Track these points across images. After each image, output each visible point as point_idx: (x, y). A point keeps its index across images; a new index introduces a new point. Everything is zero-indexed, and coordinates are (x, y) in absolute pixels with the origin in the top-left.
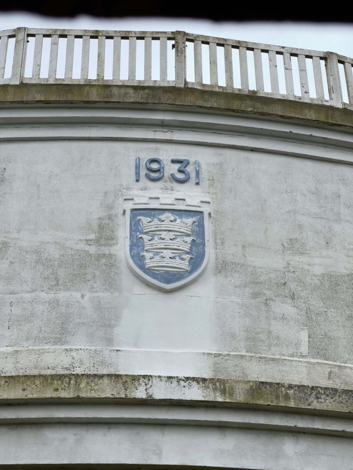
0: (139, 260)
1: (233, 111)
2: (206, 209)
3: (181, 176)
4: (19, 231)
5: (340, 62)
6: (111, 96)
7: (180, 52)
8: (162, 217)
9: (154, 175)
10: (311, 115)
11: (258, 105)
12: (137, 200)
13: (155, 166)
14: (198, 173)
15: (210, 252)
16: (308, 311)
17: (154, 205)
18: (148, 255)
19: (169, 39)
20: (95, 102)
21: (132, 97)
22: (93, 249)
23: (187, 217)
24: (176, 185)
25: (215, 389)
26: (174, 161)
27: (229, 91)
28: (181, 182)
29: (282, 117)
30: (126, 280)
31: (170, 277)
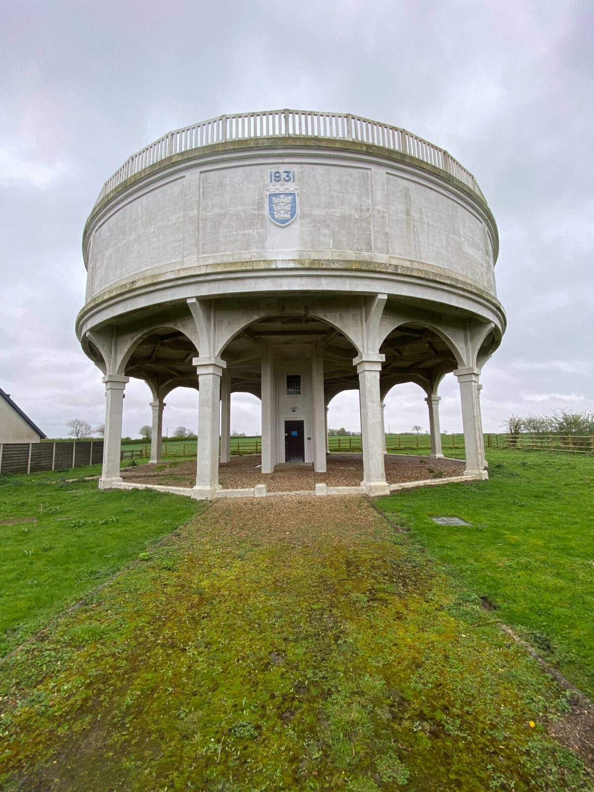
0: (272, 215)
1: (306, 146)
2: (296, 192)
3: (287, 178)
4: (230, 207)
5: (353, 118)
6: (259, 144)
7: (286, 119)
8: (280, 197)
9: (277, 179)
10: (338, 145)
11: (317, 142)
12: (271, 190)
13: (277, 175)
14: (294, 176)
15: (298, 210)
16: (333, 231)
17: (277, 192)
18: (275, 213)
19: (282, 113)
20: (252, 147)
21: (267, 143)
22: (256, 212)
23: (290, 196)
24: (285, 183)
25: (298, 263)
26: (285, 172)
27: (306, 137)
28: (287, 181)
29: (326, 147)
30: (268, 224)
31: (283, 221)
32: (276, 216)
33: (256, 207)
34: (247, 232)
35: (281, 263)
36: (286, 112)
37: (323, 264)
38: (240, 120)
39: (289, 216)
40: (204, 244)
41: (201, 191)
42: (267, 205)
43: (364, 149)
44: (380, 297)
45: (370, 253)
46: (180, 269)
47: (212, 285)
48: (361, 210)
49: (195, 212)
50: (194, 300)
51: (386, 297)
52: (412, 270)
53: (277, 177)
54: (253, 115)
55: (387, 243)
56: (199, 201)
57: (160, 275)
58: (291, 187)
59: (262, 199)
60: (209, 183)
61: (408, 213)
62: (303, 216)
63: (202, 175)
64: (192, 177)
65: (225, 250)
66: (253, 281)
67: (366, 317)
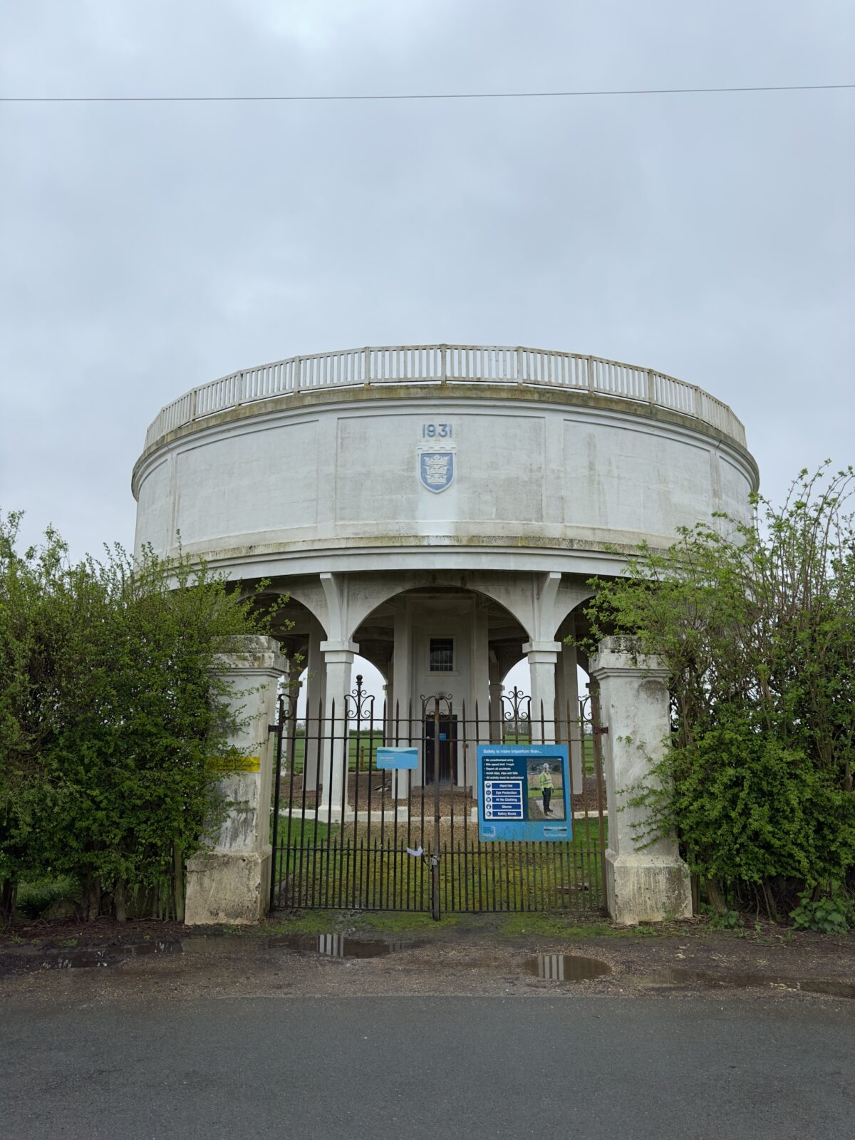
0: (425, 479)
1: (467, 397)
2: (453, 452)
3: (443, 433)
4: (374, 466)
5: (525, 351)
6: (410, 394)
7: (443, 354)
8: (435, 457)
9: (431, 434)
10: (504, 395)
11: (479, 393)
12: (424, 448)
13: (431, 429)
14: (451, 431)
15: (455, 473)
16: (497, 498)
17: (431, 451)
18: (429, 477)
19: (439, 348)
20: (403, 398)
21: (420, 394)
22: (406, 474)
23: (446, 457)
24: (441, 438)
25: (455, 540)
26: (440, 425)
28: (443, 437)
29: (490, 398)
30: (420, 489)
31: (438, 487)
32: (429, 481)
33: (405, 467)
34: (394, 497)
35: (434, 539)
36: (443, 348)
37: (483, 541)
38: (387, 353)
39: (444, 481)
40: (342, 509)
41: (339, 442)
42: (418, 465)
43: (536, 397)
44: (552, 576)
45: (541, 523)
46: (314, 541)
47: (352, 559)
48: (531, 471)
49: (331, 469)
50: (329, 576)
51: (559, 576)
52: (592, 543)
53: (430, 432)
54: (403, 349)
55: (563, 509)
56: (336, 454)
57: (288, 543)
58: (447, 444)
59: (413, 457)
60: (349, 433)
61: (591, 467)
62: (461, 480)
63: (340, 421)
64: (327, 423)
65: (368, 518)
66: (400, 558)
67: (538, 594)
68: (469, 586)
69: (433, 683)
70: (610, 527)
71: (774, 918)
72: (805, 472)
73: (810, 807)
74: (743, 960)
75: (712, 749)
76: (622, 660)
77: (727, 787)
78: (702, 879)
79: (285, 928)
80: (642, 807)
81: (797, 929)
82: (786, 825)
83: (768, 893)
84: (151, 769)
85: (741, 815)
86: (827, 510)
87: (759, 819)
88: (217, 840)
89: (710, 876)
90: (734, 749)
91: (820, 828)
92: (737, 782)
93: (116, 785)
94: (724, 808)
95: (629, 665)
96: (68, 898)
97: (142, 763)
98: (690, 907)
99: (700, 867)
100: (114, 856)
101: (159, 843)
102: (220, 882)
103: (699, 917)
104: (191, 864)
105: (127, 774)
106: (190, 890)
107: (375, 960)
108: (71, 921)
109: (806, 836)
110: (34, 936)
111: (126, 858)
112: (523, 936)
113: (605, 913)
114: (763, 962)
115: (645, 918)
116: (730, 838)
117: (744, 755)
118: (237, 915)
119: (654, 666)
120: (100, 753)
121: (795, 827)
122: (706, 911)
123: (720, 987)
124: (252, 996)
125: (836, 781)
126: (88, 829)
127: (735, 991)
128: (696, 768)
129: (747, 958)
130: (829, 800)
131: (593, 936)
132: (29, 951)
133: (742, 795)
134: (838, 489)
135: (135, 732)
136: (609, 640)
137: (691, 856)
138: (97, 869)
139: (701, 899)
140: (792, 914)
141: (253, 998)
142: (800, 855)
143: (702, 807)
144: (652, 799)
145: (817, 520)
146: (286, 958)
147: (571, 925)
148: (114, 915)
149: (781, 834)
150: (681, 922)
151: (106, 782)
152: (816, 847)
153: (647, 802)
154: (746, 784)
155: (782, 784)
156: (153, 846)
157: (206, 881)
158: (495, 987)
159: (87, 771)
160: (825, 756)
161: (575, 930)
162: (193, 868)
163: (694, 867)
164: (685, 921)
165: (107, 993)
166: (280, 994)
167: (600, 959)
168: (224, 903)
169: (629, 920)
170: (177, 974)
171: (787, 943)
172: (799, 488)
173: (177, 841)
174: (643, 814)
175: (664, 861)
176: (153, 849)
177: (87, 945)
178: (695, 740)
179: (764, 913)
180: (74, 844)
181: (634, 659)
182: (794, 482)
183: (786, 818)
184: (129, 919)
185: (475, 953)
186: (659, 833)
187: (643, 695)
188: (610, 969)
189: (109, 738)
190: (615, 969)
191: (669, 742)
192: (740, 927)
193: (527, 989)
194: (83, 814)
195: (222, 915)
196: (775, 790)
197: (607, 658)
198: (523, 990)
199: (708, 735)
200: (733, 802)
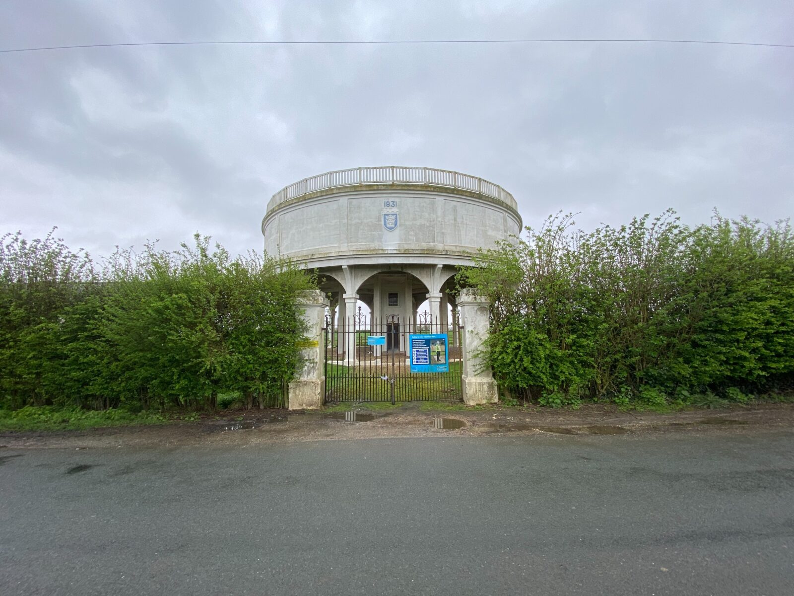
0: (385, 225)
1: (403, 189)
2: (397, 213)
3: (393, 205)
4: (364, 219)
5: (427, 169)
6: (379, 188)
7: (393, 171)
8: (389, 216)
10: (419, 188)
11: (408, 187)
12: (385, 212)
13: (388, 203)
14: (396, 204)
16: (416, 233)
17: (388, 213)
18: (387, 224)
19: (391, 168)
20: (375, 189)
21: (383, 188)
22: (377, 223)
23: (394, 215)
25: (399, 250)
26: (392, 202)
28: (393, 207)
29: (413, 189)
30: (383, 229)
31: (391, 228)
32: (387, 226)
34: (372, 233)
35: (390, 251)
37: (410, 252)
38: (368, 170)
39: (393, 226)
40: (351, 238)
41: (349, 209)
42: (383, 219)
43: (432, 189)
44: (439, 266)
45: (434, 244)
46: (339, 252)
47: (356, 260)
48: (430, 221)
49: (346, 221)
50: (346, 267)
51: (442, 266)
52: (455, 252)
53: (387, 205)
54: (375, 168)
55: (443, 238)
56: (348, 214)
57: (328, 253)
58: (395, 210)
59: (380, 215)
60: (353, 205)
61: (455, 220)
62: (401, 225)
63: (349, 200)
64: (344, 201)
65: (362, 242)
66: (375, 259)
67: (433, 274)
68: (404, 271)
69: (390, 310)
70: (462, 245)
71: (531, 402)
72: (551, 216)
73: (547, 357)
74: (520, 419)
75: (507, 334)
76: (470, 298)
77: (514, 349)
78: (501, 387)
79: (331, 410)
80: (478, 358)
81: (541, 406)
82: (538, 365)
83: (529, 392)
84: (272, 346)
85: (519, 361)
86: (559, 233)
87: (526, 362)
88: (301, 375)
89: (506, 386)
90: (516, 334)
91: (551, 367)
92: (518, 347)
93: (257, 353)
94: (512, 358)
95: (473, 300)
96: (240, 401)
97: (268, 344)
98: (497, 398)
99: (501, 382)
100: (258, 383)
101: (276, 377)
102: (303, 392)
103: (501, 401)
104: (291, 385)
105: (261, 349)
106: (290, 396)
107: (368, 423)
108: (241, 410)
109: (546, 369)
110: (224, 416)
111: (262, 383)
112: (429, 411)
113: (462, 400)
114: (528, 420)
115: (478, 402)
116: (515, 370)
117: (521, 336)
118: (311, 405)
119: (483, 300)
120: (249, 340)
121: (542, 365)
122: (503, 400)
123: (512, 431)
124: (316, 440)
125: (558, 346)
126: (245, 372)
127: (518, 433)
128: (500, 342)
129: (522, 418)
130: (556, 354)
131: (458, 410)
132: (222, 423)
133: (520, 352)
134: (564, 224)
135: (264, 331)
136: (465, 290)
137: (497, 377)
138: (250, 388)
139: (501, 395)
140: (539, 400)
141: (317, 442)
142: (543, 377)
143: (503, 358)
144: (482, 355)
145: (555, 237)
146: (331, 423)
147: (448, 406)
148: (259, 406)
149: (535, 368)
150: (493, 404)
151: (252, 352)
152: (550, 373)
153: (480, 356)
154: (522, 348)
155: (536, 348)
156: (274, 378)
157: (297, 392)
158: (418, 433)
159: (244, 348)
160: (554, 336)
161: (451, 408)
162: (292, 386)
163: (499, 382)
164: (495, 404)
165: (255, 440)
166: (329, 439)
167: (461, 420)
168: (305, 401)
169: (472, 403)
170: (286, 431)
171: (537, 412)
172: (547, 223)
173: (284, 376)
174: (478, 361)
175: (487, 379)
176: (274, 380)
177: (247, 420)
178: (500, 330)
179: (527, 400)
180: (240, 378)
181: (475, 298)
182: (546, 221)
183: (537, 361)
184: (265, 408)
185: (410, 418)
186: (484, 368)
187: (479, 313)
188: (465, 424)
189: (253, 334)
190: (468, 424)
191: (489, 332)
192: (517, 405)
193: (432, 434)
194: (243, 366)
195: (304, 405)
196: (533, 350)
197: (465, 297)
198: (430, 434)
199: (506, 328)
200: (516, 355)
